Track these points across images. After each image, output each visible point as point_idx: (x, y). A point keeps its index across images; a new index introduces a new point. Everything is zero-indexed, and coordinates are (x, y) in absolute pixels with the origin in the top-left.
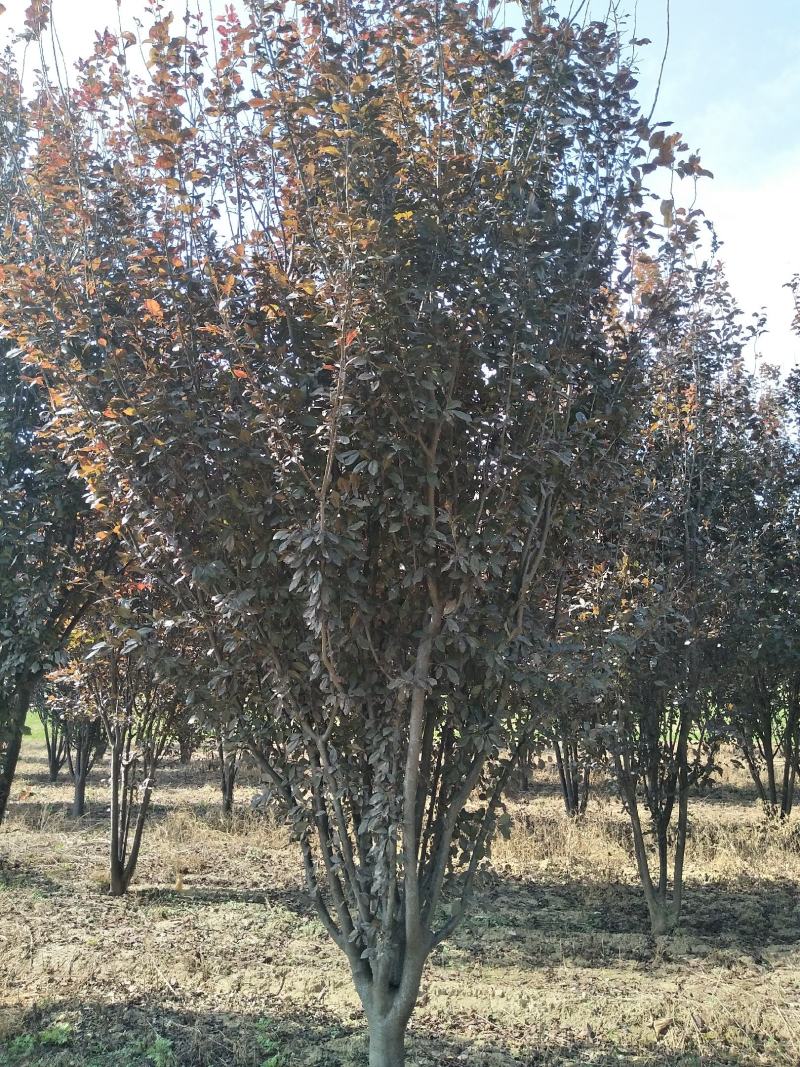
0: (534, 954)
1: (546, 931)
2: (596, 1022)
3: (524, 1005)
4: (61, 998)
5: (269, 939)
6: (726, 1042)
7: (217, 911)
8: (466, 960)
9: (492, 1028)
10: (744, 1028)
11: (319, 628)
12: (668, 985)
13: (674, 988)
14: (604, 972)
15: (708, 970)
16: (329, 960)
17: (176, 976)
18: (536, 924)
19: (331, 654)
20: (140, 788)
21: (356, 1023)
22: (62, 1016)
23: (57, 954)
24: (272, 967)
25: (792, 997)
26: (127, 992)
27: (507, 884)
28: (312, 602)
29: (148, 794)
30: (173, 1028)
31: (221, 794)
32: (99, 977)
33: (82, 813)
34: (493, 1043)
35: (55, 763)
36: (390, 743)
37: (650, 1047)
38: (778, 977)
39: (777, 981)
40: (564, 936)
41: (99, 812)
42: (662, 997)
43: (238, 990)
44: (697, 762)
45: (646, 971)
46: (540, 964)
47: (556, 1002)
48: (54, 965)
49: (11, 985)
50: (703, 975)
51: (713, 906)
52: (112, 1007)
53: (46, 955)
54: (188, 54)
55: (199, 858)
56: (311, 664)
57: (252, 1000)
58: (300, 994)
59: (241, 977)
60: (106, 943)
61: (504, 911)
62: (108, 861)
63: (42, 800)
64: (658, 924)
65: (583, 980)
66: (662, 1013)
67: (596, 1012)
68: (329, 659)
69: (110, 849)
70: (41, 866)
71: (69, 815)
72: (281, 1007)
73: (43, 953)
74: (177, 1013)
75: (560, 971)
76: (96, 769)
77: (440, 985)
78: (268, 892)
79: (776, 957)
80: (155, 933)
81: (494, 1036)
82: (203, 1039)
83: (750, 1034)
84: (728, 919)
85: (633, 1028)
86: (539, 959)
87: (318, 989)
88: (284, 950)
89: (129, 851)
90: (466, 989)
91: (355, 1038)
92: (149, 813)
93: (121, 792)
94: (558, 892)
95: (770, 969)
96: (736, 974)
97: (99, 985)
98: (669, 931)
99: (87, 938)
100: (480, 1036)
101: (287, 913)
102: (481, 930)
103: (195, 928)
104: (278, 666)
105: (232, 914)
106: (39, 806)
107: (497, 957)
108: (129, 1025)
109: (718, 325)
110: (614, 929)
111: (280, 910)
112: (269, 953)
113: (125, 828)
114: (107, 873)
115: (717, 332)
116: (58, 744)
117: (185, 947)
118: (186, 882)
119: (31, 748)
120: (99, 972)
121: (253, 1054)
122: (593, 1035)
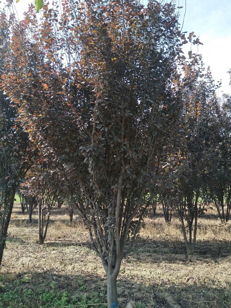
0: (154, 260)
1: (158, 253)
2: (170, 278)
3: (151, 273)
4: (26, 271)
5: (82, 255)
6: (205, 282)
7: (68, 248)
8: (136, 261)
9: (142, 279)
10: (210, 279)
11: (92, 173)
12: (191, 268)
13: (192, 269)
14: (173, 264)
15: (202, 264)
16: (98, 261)
17: (57, 265)
18: (155, 252)
19: (96, 179)
20: (47, 215)
21: (105, 278)
22: (27, 275)
23: (25, 260)
24: (83, 263)
25: (224, 271)
26: (44, 270)
27: (148, 241)
28: (90, 166)
29: (49, 217)
30: (56, 279)
31: (69, 217)
32: (36, 266)
33: (31, 222)
34: (142, 283)
35: (23, 208)
36: (112, 203)
37: (184, 284)
38: (221, 266)
39: (220, 267)
40: (163, 255)
41: (36, 222)
42: (188, 271)
43: (74, 269)
44: (200, 208)
45: (185, 264)
46: (156, 262)
47: (160, 272)
48: (24, 262)
49: (13, 268)
50: (200, 266)
51: (205, 247)
52: (40, 273)
53: (22, 260)
54: (54, 13)
55: (63, 234)
56: (90, 182)
57: (77, 272)
58: (90, 270)
59: (74, 266)
60: (38, 257)
61: (147, 248)
62: (38, 235)
63: (20, 219)
64: (189, 252)
65: (167, 267)
66: (188, 275)
67: (170, 275)
68: (95, 181)
69: (39, 232)
70: (20, 236)
71: (27, 223)
72: (85, 274)
73: (21, 260)
74: (57, 275)
75: (161, 264)
76: (35, 210)
77: (128, 268)
78: (82, 243)
79: (221, 261)
80: (51, 254)
81: (142, 281)
82: (64, 281)
83: (211, 280)
84: (208, 251)
85: (180, 279)
86: (156, 261)
87: (95, 269)
88: (86, 259)
89: (44, 232)
90: (135, 269)
91: (105, 281)
92: (49, 222)
93: (41, 216)
94: (162, 243)
95: (219, 264)
96: (209, 265)
97: (36, 268)
98: (192, 254)
99: (33, 256)
100: (139, 281)
101: (87, 249)
102: (140, 253)
103: (62, 253)
104: (82, 183)
105: (72, 249)
106: (19, 220)
107: (144, 260)
108: (44, 278)
109: (208, 84)
110: (177, 253)
111: (85, 248)
112: (82, 259)
113: (43, 226)
114: (38, 238)
115: (208, 86)
116: (24, 203)
117: (60, 258)
118: (60, 241)
119: (16, 204)
120: (36, 264)
121: (77, 285)
122: (169, 281)
